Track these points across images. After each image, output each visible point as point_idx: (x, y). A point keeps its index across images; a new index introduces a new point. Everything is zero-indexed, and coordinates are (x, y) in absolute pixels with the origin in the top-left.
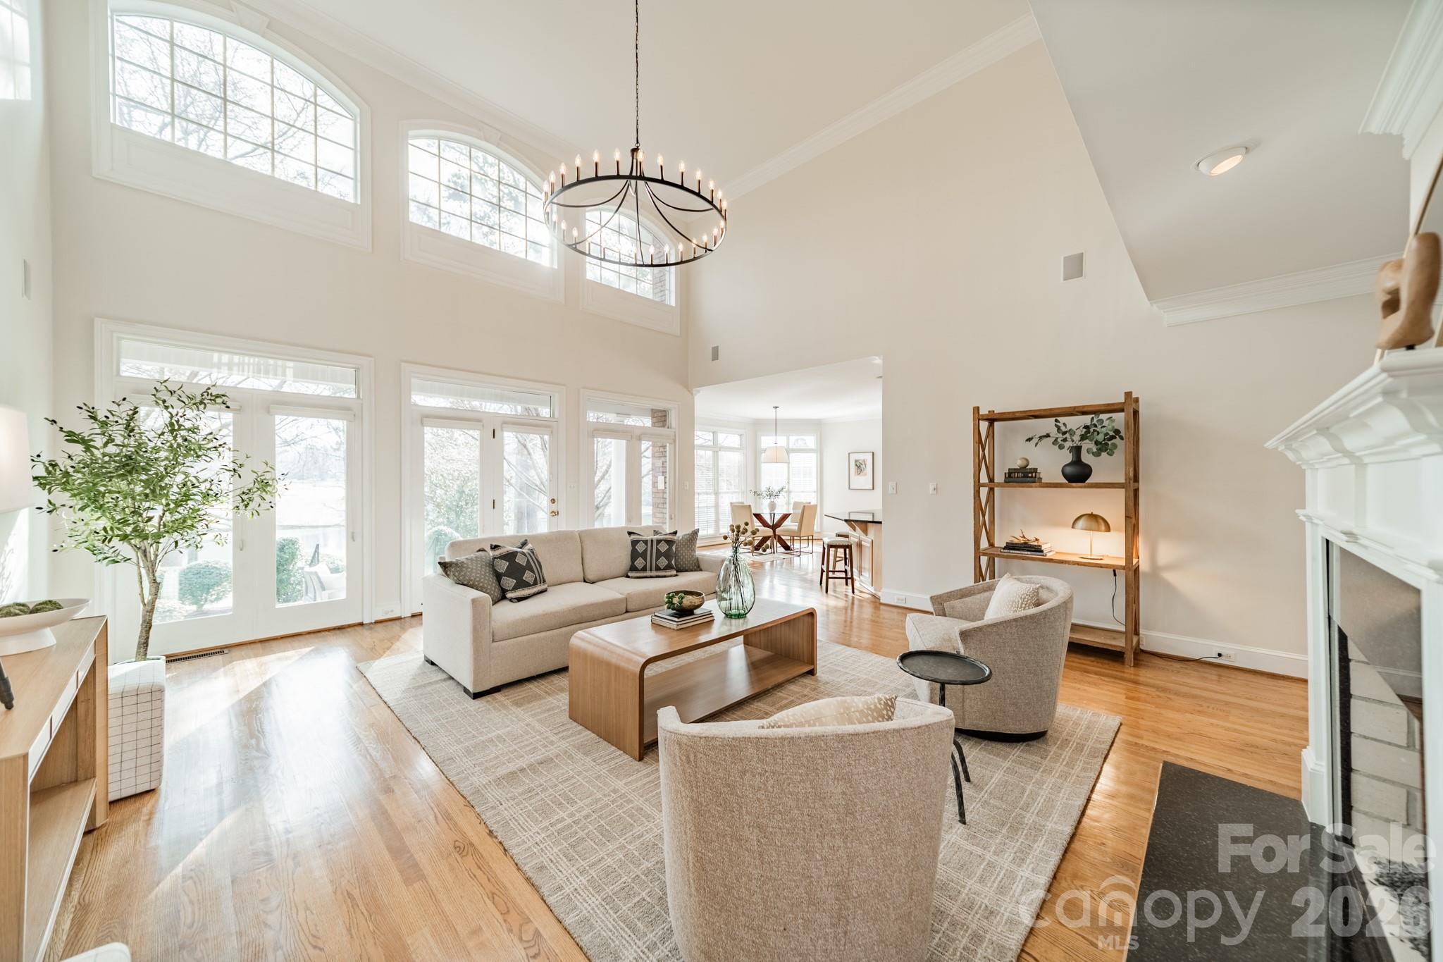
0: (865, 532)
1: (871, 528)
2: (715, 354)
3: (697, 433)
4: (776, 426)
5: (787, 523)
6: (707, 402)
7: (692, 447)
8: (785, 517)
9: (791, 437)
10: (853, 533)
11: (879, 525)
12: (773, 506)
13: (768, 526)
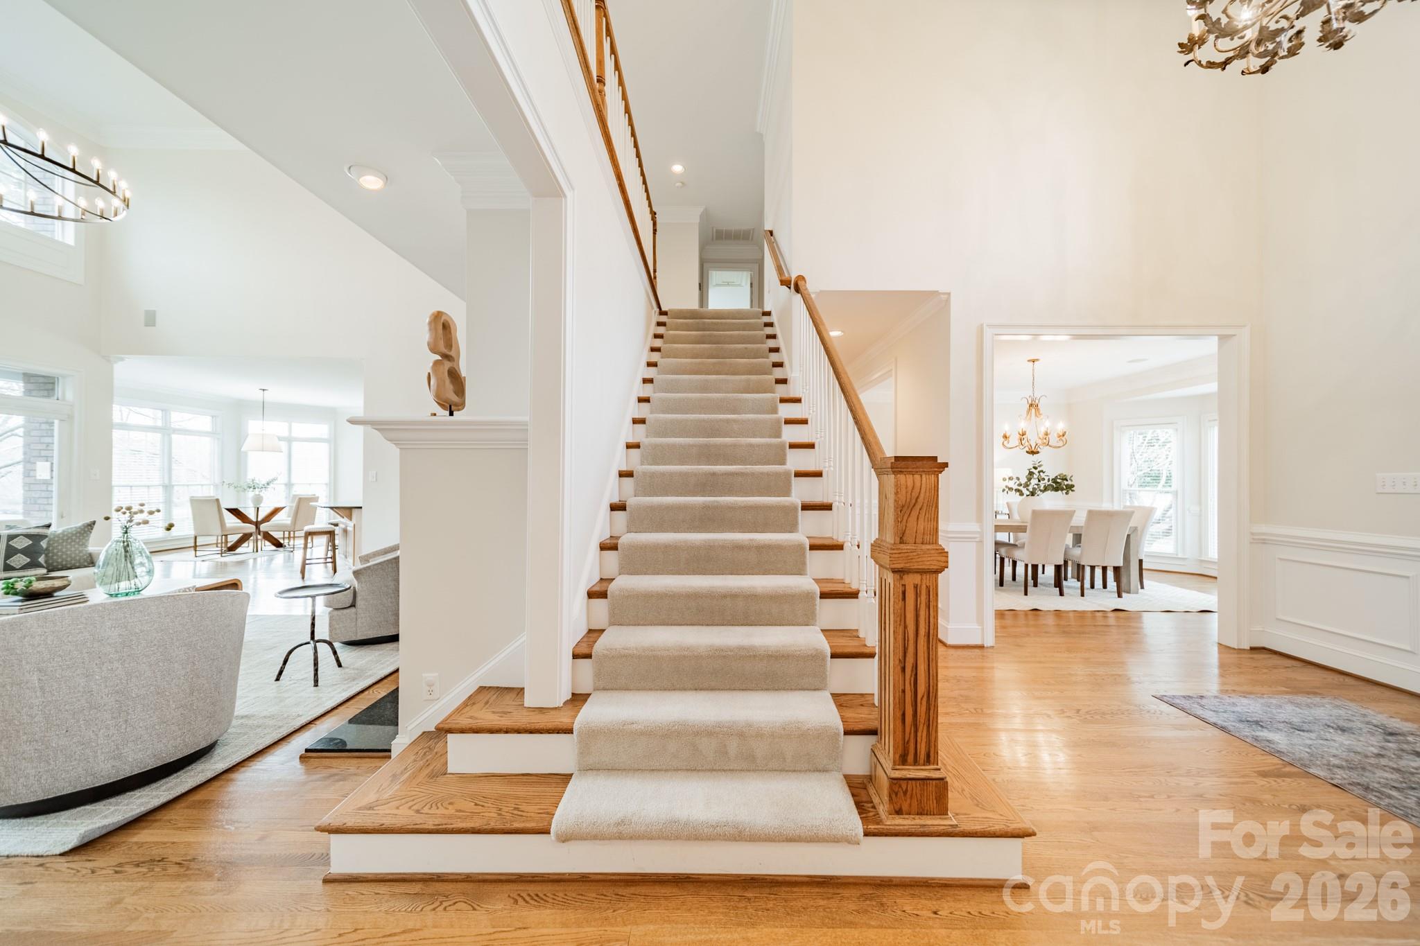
0: (350, 518)
1: (355, 512)
2: (150, 319)
3: (116, 408)
4: (263, 409)
5: (276, 519)
6: (128, 371)
7: (110, 426)
8: (275, 511)
9: (294, 425)
10: (342, 520)
11: (359, 509)
12: (258, 500)
13: (250, 522)
